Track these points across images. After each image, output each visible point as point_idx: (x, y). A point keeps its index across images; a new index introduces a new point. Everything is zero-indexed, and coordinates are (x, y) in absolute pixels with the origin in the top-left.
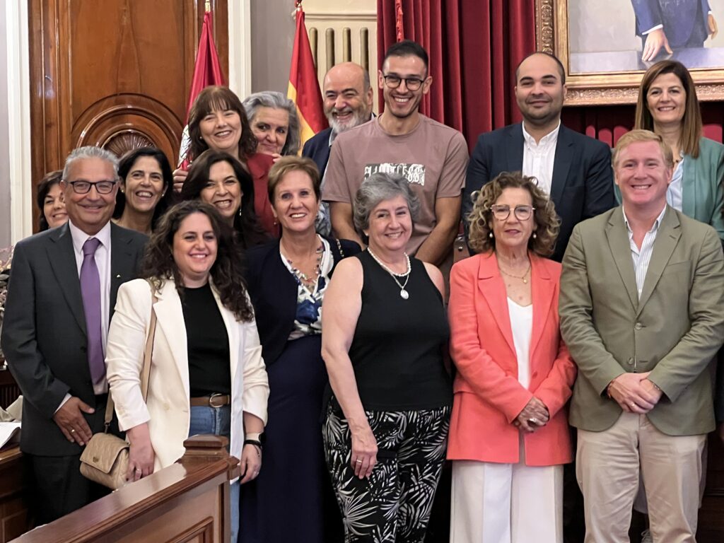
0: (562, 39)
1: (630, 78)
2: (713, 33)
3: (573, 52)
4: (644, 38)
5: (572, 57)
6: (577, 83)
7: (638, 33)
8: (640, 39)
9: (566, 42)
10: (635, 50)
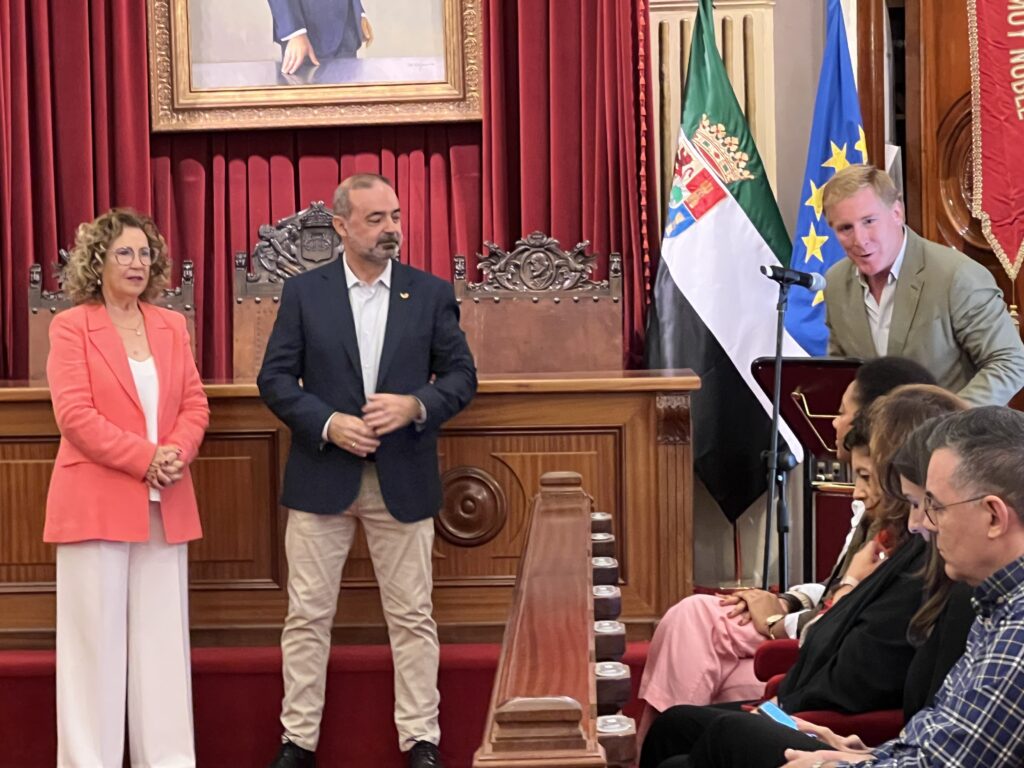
0: (181, 46)
1: (268, 95)
2: (368, 40)
3: (196, 62)
4: (284, 45)
5: (195, 68)
6: (200, 101)
7: (276, 39)
8: (279, 47)
9: (186, 49)
10: (272, 60)
